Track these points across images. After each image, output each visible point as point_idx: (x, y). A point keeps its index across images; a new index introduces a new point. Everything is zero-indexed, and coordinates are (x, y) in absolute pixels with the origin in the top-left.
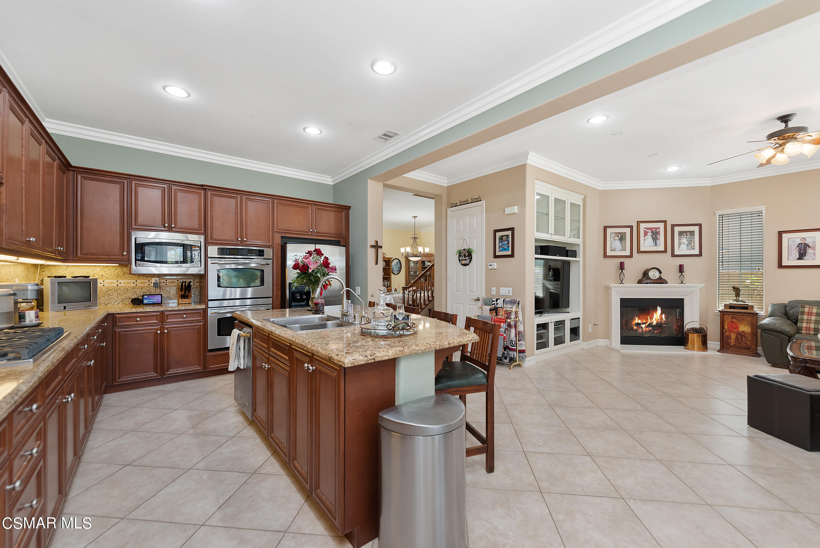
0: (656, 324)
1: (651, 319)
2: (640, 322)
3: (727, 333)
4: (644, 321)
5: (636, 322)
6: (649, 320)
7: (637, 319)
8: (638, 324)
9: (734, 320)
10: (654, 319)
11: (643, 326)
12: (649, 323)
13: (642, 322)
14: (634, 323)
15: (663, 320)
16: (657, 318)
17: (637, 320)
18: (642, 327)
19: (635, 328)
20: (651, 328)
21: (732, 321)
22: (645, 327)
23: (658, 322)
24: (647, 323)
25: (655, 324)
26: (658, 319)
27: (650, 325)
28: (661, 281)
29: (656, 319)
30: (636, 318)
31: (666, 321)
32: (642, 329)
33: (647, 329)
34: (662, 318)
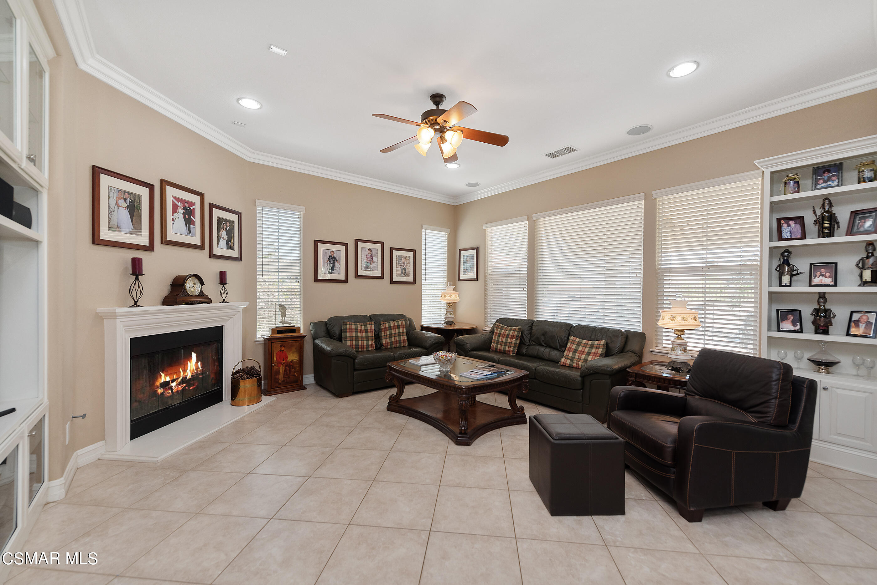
0: (192, 376)
1: (185, 371)
2: (168, 379)
3: (276, 368)
4: (175, 377)
5: (162, 381)
6: (182, 373)
7: (163, 375)
8: (166, 385)
9: (283, 348)
10: (188, 371)
11: (174, 384)
12: (181, 378)
13: (172, 379)
14: (158, 384)
15: (199, 370)
16: (192, 369)
17: (164, 378)
18: (172, 386)
19: (160, 391)
20: (184, 385)
21: (281, 351)
22: (177, 385)
23: (194, 374)
24: (178, 379)
25: (190, 377)
26: (194, 369)
27: (184, 380)
28: (202, 299)
29: (190, 370)
30: (161, 375)
31: (202, 370)
32: (172, 389)
33: (179, 389)
34: (198, 368)
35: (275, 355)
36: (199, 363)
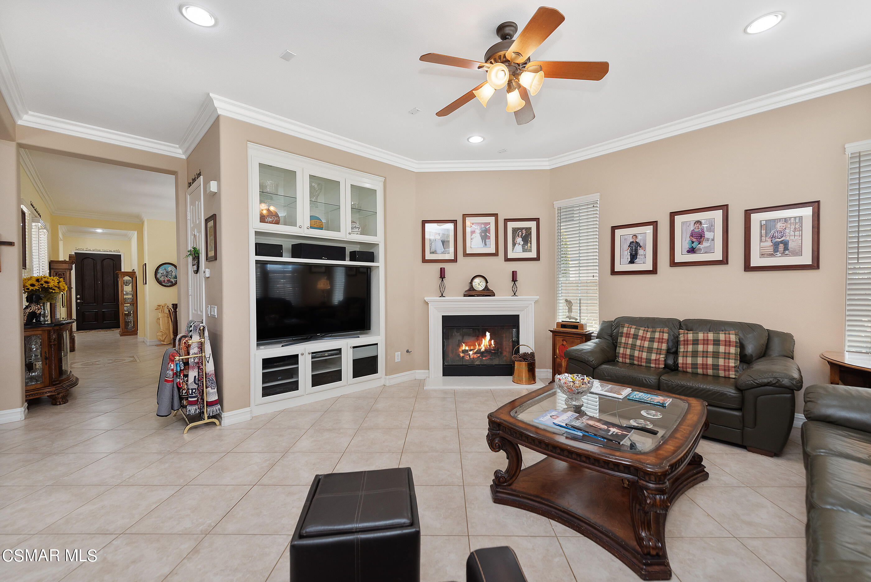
1: (479, 345)
2: (467, 348)
3: (558, 360)
4: (472, 348)
5: (463, 349)
6: (477, 346)
8: (465, 351)
9: (565, 343)
10: (482, 345)
11: (471, 353)
12: (477, 349)
13: (470, 349)
14: (461, 350)
15: (492, 346)
16: (486, 344)
17: (464, 347)
18: (469, 354)
19: (462, 355)
20: (479, 355)
21: (563, 345)
22: (473, 354)
23: (487, 349)
24: (474, 350)
25: (484, 350)
27: (479, 352)
28: (487, 292)
29: (484, 345)
30: (463, 345)
31: (495, 347)
32: (470, 356)
33: (475, 357)
34: (491, 344)
35: (558, 347)
36: (493, 341)
